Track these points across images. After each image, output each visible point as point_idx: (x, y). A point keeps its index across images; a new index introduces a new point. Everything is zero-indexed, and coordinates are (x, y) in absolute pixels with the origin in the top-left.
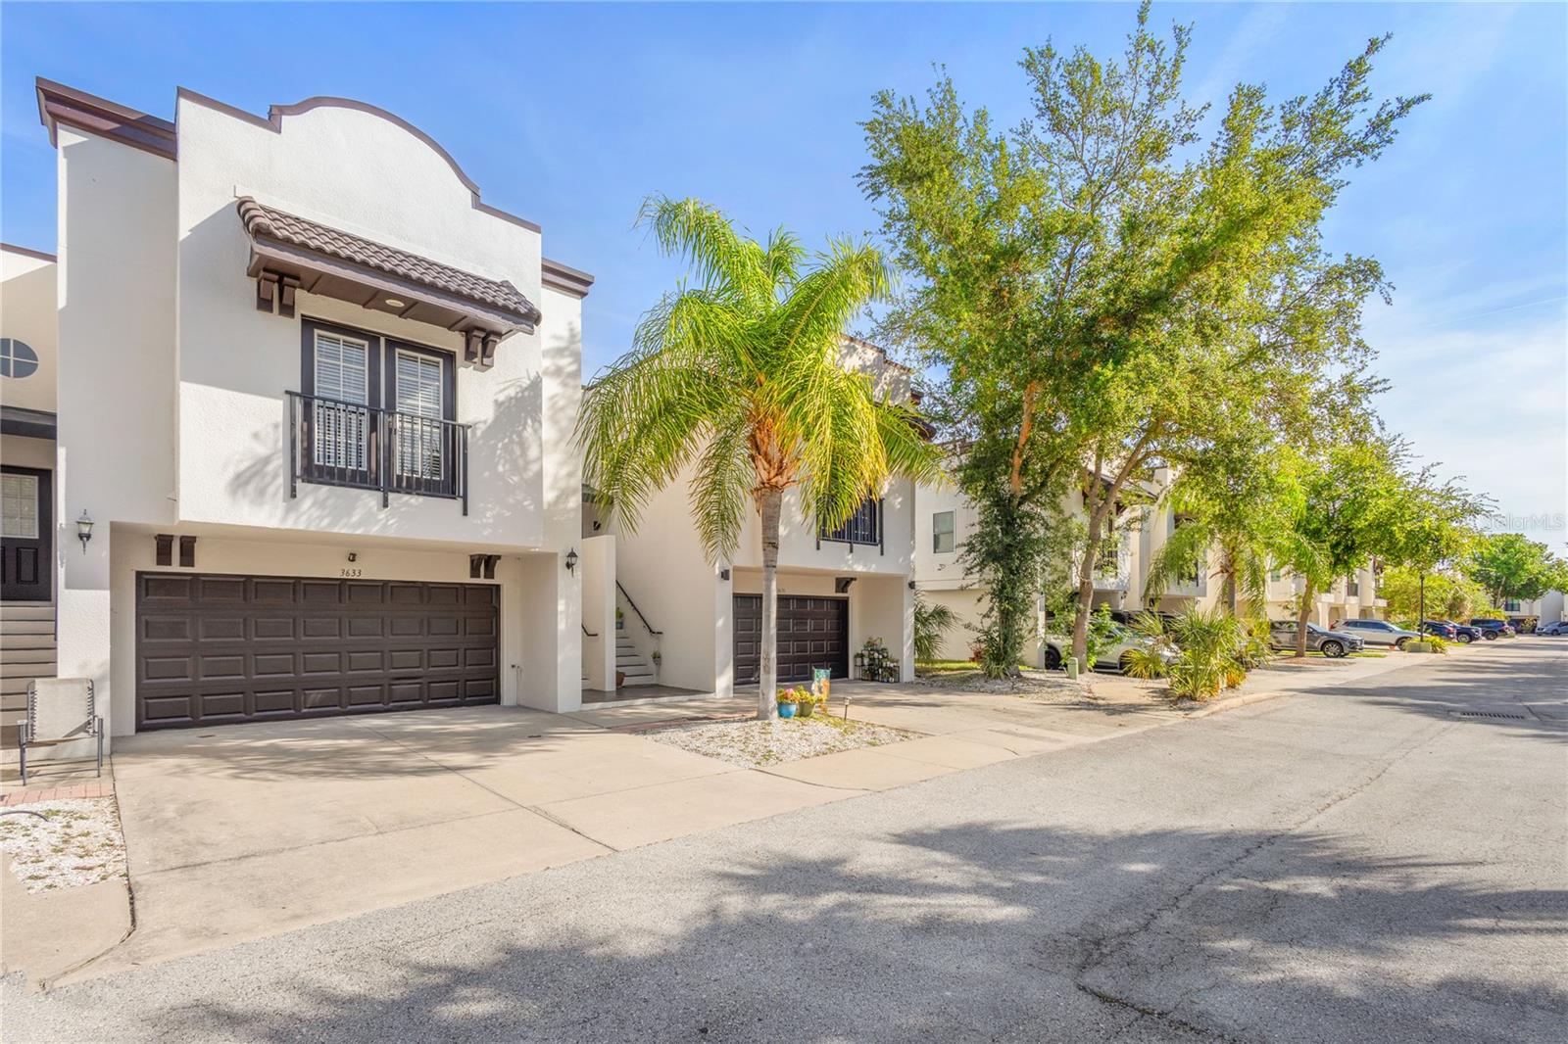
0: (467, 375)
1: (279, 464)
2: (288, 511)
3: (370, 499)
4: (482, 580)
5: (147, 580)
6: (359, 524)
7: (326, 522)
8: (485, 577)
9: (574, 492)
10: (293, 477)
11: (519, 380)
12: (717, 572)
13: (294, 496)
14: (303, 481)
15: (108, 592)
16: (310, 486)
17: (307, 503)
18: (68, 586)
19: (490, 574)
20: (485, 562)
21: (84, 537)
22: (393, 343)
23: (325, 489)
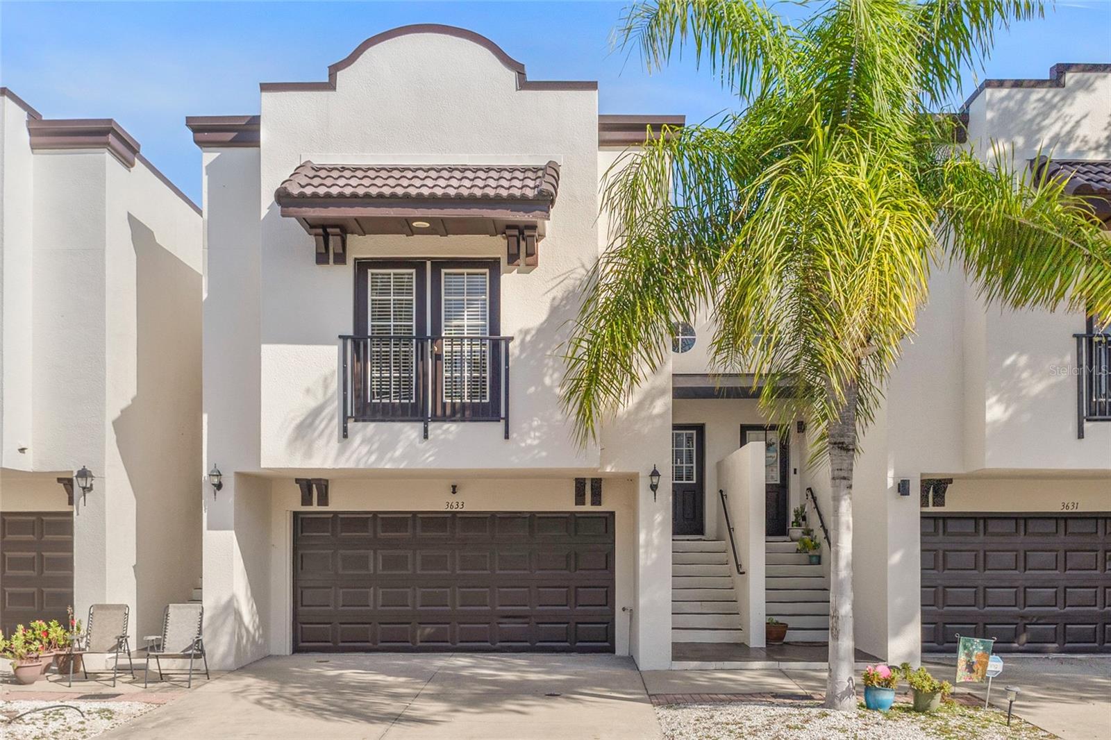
0: (510, 281)
1: (335, 406)
2: (341, 452)
3: (410, 431)
4: (588, 507)
5: (302, 519)
6: (404, 456)
7: (373, 458)
8: (593, 504)
9: (662, 392)
10: (345, 419)
11: (572, 271)
12: (890, 483)
13: (345, 436)
14: (356, 421)
15: (233, 532)
16: (360, 424)
17: (357, 440)
18: (209, 529)
19: (597, 500)
20: (588, 487)
21: (219, 486)
22: (439, 264)
23: (372, 425)
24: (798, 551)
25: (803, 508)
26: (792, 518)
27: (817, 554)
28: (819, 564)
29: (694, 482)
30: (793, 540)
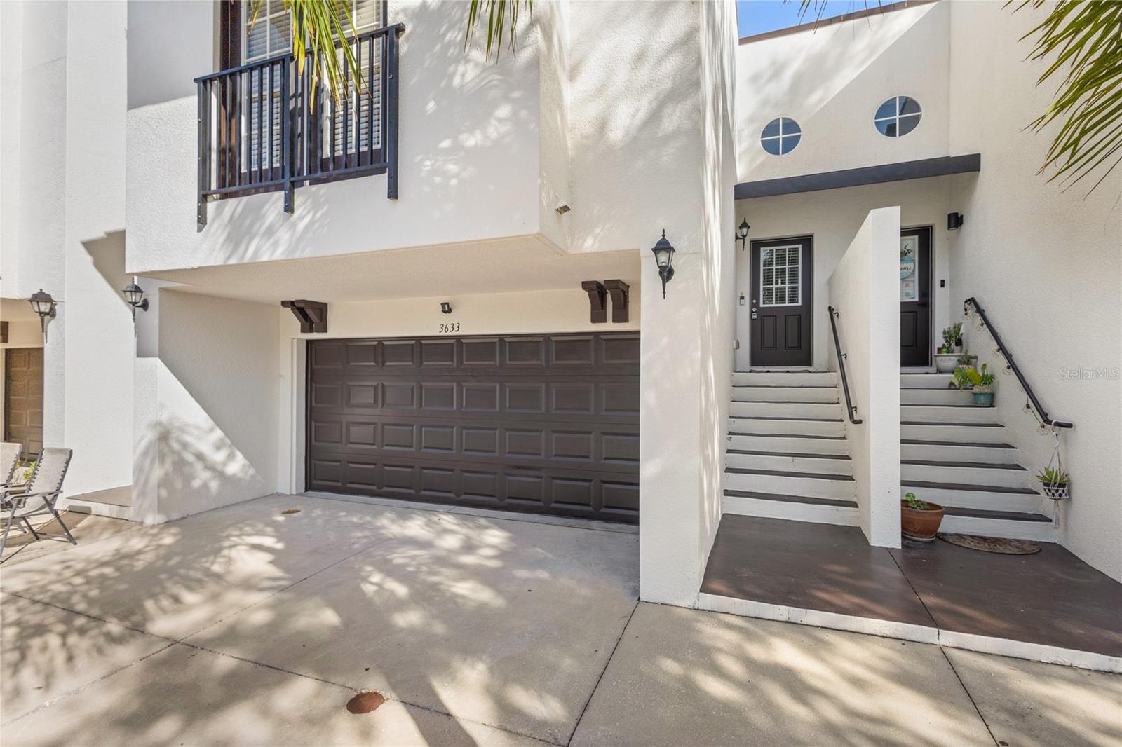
4: (609, 326)
8: (614, 320)
19: (622, 315)
24: (951, 386)
25: (957, 328)
26: (938, 340)
27: (988, 390)
28: (992, 405)
29: (800, 304)
30: (940, 371)
